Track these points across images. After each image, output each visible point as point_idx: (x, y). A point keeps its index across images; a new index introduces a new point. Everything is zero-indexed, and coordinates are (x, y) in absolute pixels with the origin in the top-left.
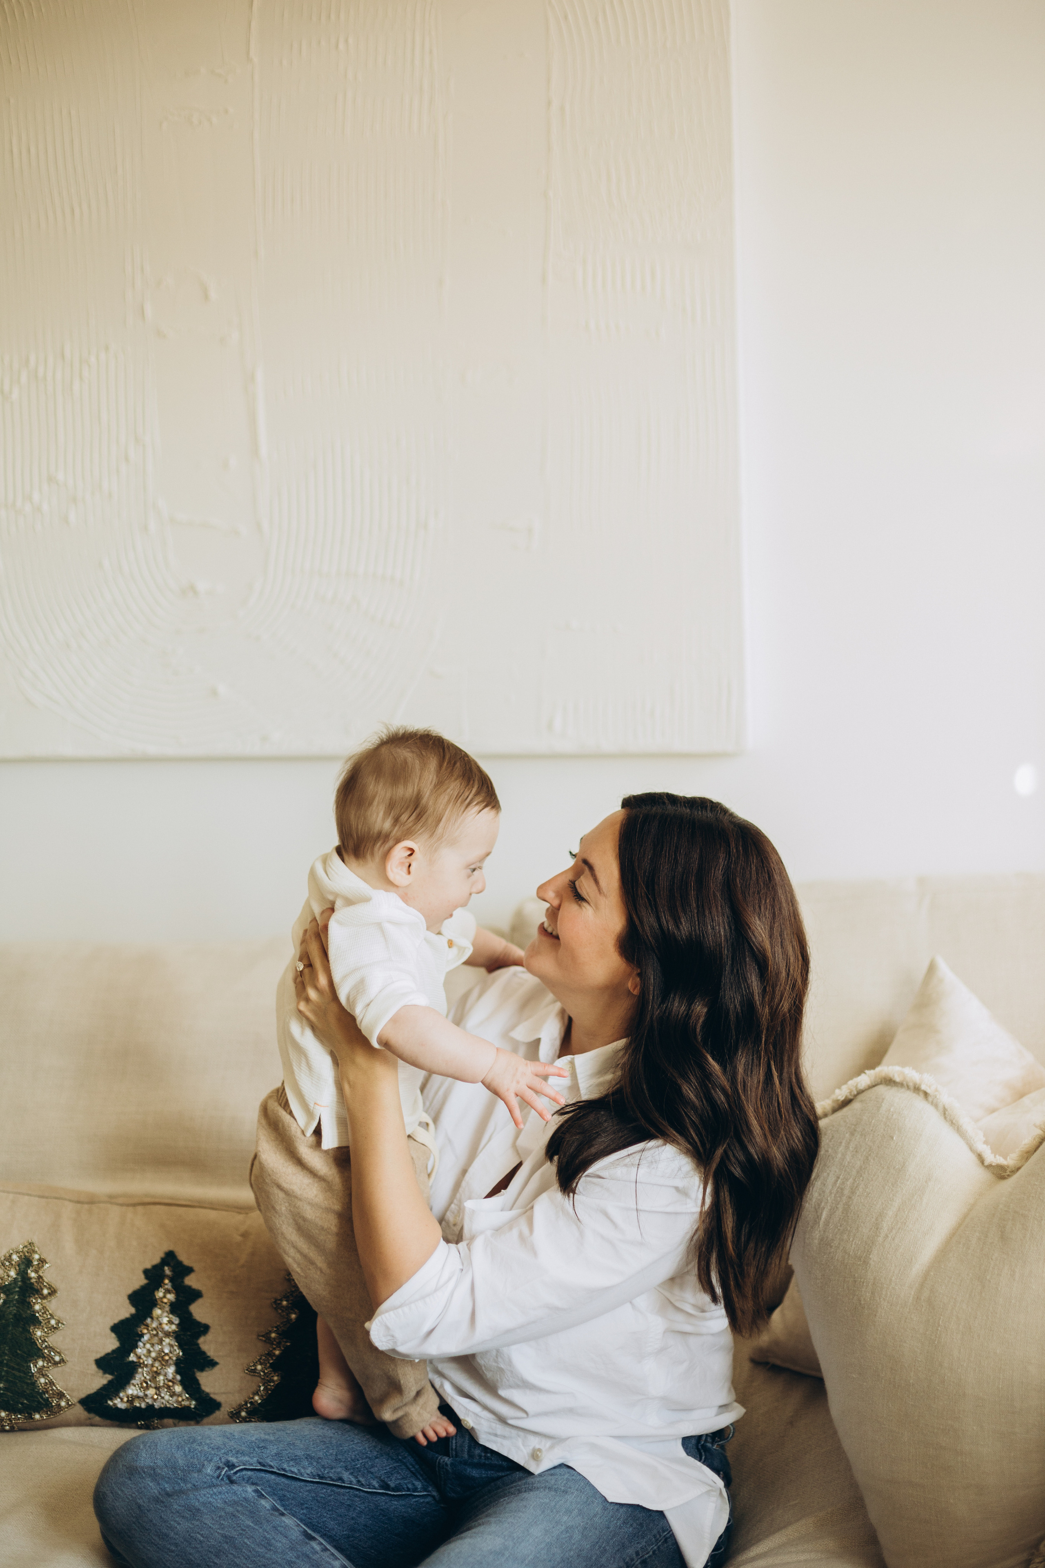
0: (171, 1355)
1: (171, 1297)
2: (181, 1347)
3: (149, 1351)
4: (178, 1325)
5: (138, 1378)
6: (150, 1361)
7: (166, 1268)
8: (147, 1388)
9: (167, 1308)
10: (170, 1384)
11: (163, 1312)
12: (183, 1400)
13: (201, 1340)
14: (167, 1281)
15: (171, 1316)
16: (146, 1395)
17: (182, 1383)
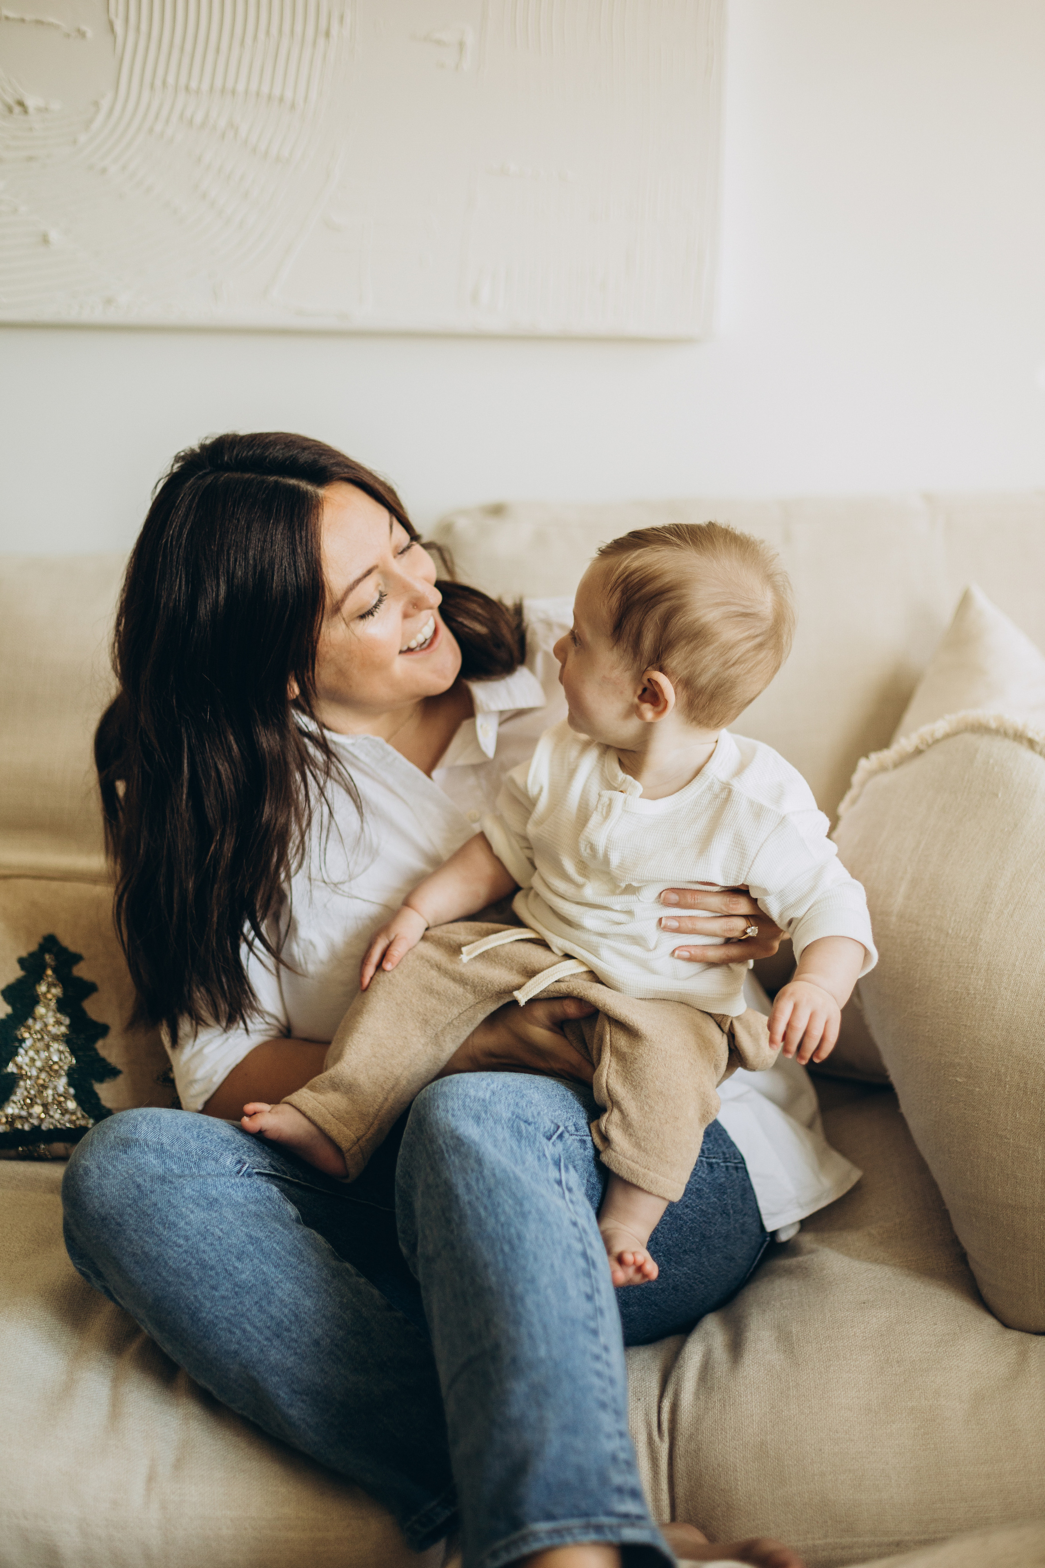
0: (61, 1064)
1: (56, 991)
2: (73, 1052)
3: (33, 1060)
4: (69, 1027)
5: (19, 1094)
6: (34, 1073)
7: (47, 957)
8: (31, 1105)
9: (53, 1004)
10: (62, 1099)
11: (48, 1010)
12: (78, 1119)
13: (99, 1045)
14: (49, 972)
15: (59, 1015)
16: (30, 1115)
17: (76, 1097)
